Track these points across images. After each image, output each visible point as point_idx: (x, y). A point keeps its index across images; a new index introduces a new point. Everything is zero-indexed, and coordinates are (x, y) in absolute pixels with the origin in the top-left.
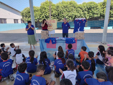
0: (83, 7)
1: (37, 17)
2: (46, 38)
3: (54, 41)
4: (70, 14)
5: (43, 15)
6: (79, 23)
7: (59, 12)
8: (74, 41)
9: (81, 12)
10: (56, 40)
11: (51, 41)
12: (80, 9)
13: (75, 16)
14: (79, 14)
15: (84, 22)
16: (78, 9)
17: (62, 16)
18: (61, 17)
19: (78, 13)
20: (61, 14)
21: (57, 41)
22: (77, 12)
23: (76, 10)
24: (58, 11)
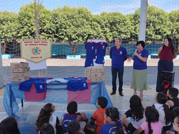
0: (102, 21)
1: (11, 32)
2: (23, 80)
3: (41, 86)
4: (80, 31)
5: (25, 30)
6: (94, 49)
7: (58, 25)
8: (85, 84)
9: (99, 28)
10: (46, 84)
11: (33, 86)
12: (96, 23)
13: (89, 35)
14: (95, 32)
15: (104, 47)
16: (93, 22)
17: (64, 34)
18: (62, 35)
19: (94, 29)
20: (63, 29)
21: (48, 87)
22: (92, 28)
23: (91, 25)
24: (57, 23)
